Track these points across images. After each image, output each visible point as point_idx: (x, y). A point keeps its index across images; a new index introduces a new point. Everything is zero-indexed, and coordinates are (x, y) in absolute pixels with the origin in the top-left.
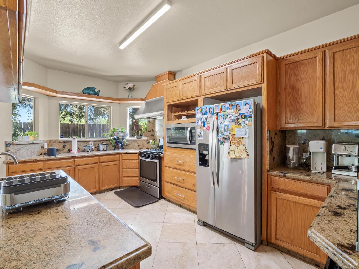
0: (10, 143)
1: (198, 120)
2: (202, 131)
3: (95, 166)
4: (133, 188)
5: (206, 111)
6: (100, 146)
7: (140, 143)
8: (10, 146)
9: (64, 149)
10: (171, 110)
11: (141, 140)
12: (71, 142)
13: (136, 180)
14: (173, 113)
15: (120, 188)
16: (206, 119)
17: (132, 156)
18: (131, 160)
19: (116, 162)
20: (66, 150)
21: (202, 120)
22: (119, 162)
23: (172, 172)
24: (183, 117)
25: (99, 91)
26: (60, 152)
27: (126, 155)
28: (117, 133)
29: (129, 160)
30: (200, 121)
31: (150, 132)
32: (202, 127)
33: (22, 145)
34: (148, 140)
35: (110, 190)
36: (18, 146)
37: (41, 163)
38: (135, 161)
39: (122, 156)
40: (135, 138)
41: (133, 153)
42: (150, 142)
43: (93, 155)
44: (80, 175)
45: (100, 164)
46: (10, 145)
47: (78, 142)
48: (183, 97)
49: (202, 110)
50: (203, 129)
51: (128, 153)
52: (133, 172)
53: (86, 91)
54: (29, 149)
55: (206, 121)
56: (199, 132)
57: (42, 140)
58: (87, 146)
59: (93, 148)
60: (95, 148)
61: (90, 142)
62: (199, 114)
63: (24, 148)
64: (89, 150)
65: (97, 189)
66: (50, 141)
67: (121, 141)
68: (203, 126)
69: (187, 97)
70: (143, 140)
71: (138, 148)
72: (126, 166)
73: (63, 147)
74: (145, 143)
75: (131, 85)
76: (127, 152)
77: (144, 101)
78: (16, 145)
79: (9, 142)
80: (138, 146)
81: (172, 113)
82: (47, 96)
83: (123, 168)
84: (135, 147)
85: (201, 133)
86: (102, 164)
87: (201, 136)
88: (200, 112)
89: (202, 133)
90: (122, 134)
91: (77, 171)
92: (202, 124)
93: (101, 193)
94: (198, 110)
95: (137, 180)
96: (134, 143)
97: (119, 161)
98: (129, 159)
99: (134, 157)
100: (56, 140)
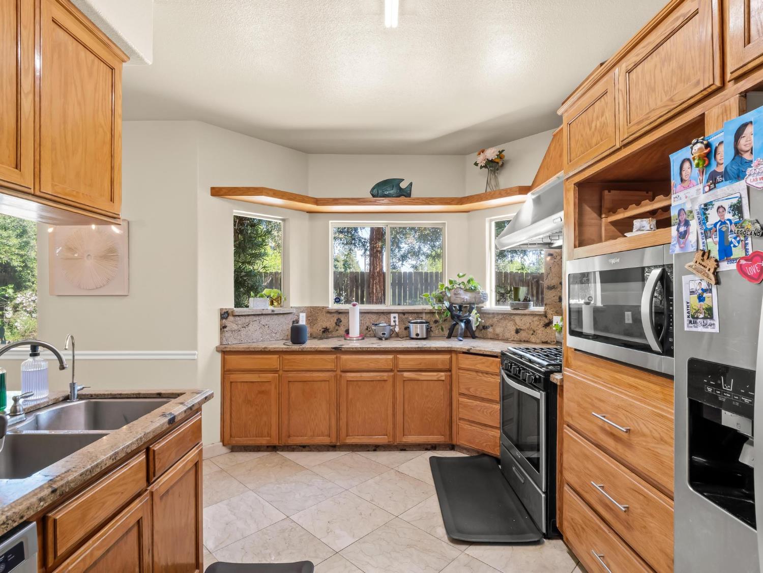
0: (227, 312)
1: (687, 224)
2: (709, 284)
3: (385, 378)
4: (486, 458)
5: (738, 152)
6: (412, 326)
7: (522, 322)
8: (229, 318)
9: (337, 327)
10: (596, 204)
11: (525, 315)
12: (348, 313)
13: (493, 436)
14: (603, 216)
15: (452, 447)
16: (737, 209)
17: (483, 363)
18: (480, 374)
19: (442, 375)
20: (342, 331)
21: (713, 217)
22: (449, 373)
23: (587, 457)
24: (637, 223)
25: (411, 184)
26: (330, 335)
27: (467, 358)
28: (455, 294)
29: (474, 373)
30: (694, 225)
31: (553, 290)
32: (711, 264)
33: (253, 317)
34: (546, 317)
35: (426, 446)
36: (243, 319)
37: (276, 356)
38: (492, 380)
39: (457, 359)
40: (506, 308)
41: (485, 353)
42: (554, 323)
43: (381, 349)
44: (350, 396)
45: (399, 373)
46: (228, 316)
47: (362, 313)
48: (630, 130)
49: (708, 155)
50: (716, 273)
51: (471, 351)
52: (486, 412)
53: (378, 191)
54: (266, 325)
55: (735, 219)
56: (692, 293)
57: (294, 307)
58: (381, 325)
59: (397, 329)
60: (404, 330)
61: (392, 315)
62: (689, 187)
63: (255, 322)
64: (384, 334)
65: (391, 440)
66: (312, 310)
67: (466, 316)
68: (715, 253)
69: (649, 122)
70: (533, 315)
71: (517, 337)
72: (468, 389)
73: (336, 323)
74: (537, 324)
75: (491, 153)
76: (468, 350)
77: (529, 194)
78: (239, 316)
79: (225, 311)
80: (517, 331)
81: (600, 215)
82: (307, 212)
83: (459, 395)
84: (507, 335)
85: (701, 299)
86: (402, 375)
87: (705, 318)
88: (696, 171)
89: (713, 299)
90: (467, 297)
91: (344, 383)
92: (713, 245)
93: (402, 450)
94: (687, 165)
95: (496, 437)
96: (504, 323)
97: (450, 370)
98: (477, 371)
99: (488, 367)
100: (323, 308)
